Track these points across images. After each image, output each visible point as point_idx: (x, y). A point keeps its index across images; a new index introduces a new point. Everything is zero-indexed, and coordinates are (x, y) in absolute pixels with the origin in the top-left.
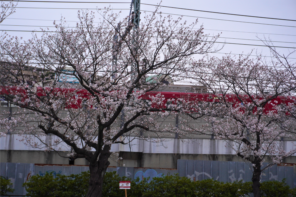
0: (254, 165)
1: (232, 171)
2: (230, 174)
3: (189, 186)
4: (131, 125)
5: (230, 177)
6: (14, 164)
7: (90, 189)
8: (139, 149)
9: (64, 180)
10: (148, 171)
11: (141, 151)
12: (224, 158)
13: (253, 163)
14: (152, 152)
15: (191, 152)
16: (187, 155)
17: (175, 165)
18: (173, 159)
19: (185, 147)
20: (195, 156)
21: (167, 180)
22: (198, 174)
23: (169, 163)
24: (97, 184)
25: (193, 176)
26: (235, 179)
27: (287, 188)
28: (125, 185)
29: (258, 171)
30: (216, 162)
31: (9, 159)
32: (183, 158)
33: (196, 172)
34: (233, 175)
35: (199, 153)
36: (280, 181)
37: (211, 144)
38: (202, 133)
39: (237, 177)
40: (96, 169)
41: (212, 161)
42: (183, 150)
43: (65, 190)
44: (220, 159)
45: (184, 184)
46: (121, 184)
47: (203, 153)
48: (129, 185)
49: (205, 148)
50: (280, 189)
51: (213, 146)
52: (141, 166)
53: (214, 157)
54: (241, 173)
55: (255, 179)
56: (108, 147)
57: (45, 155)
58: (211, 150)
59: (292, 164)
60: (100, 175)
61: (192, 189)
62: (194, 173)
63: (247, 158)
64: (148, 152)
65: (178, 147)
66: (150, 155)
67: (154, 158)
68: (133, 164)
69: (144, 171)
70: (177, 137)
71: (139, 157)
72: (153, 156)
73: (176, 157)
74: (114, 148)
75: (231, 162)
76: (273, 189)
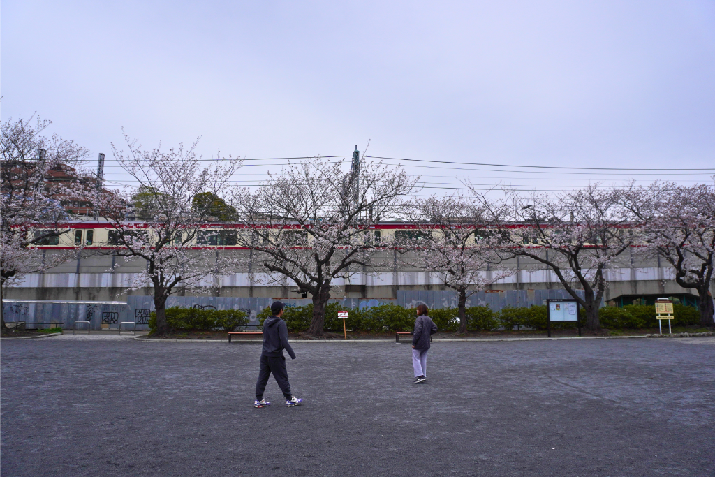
0: (459, 293)
1: (445, 299)
2: (444, 302)
3: (402, 313)
4: (347, 261)
5: (444, 304)
6: (255, 299)
7: (313, 318)
8: (362, 282)
9: (293, 311)
10: (371, 301)
11: (364, 284)
12: (438, 288)
13: (459, 291)
14: (374, 285)
15: (408, 283)
16: (405, 286)
17: (395, 296)
18: (393, 290)
19: (403, 279)
20: (412, 286)
21: (382, 308)
22: (415, 302)
23: (390, 294)
24: (319, 314)
25: (411, 304)
26: (448, 306)
27: (491, 312)
28: (343, 314)
29: (463, 299)
30: (430, 291)
31: (251, 295)
32: (402, 289)
33: (413, 301)
34: (446, 302)
35: (416, 284)
36: (485, 306)
37: (426, 275)
38: (414, 266)
39: (450, 303)
40: (318, 301)
41: (428, 291)
42: (401, 282)
43: (294, 320)
44: (434, 289)
45: (398, 312)
46: (339, 314)
47: (419, 284)
48: (347, 314)
49: (421, 279)
50: (484, 313)
51: (428, 277)
52: (364, 297)
53: (429, 287)
54: (453, 300)
55: (461, 305)
56: (328, 281)
57: (281, 290)
58: (426, 280)
59: (498, 291)
60: (322, 306)
61: (405, 316)
62: (411, 302)
63: (453, 287)
64: (370, 285)
65: (397, 279)
66: (373, 287)
67: (376, 290)
68: (357, 295)
69: (367, 301)
70: (395, 271)
71: (363, 289)
72: (375, 288)
73: (395, 288)
74: (334, 282)
75: (444, 291)
76: (477, 313)
